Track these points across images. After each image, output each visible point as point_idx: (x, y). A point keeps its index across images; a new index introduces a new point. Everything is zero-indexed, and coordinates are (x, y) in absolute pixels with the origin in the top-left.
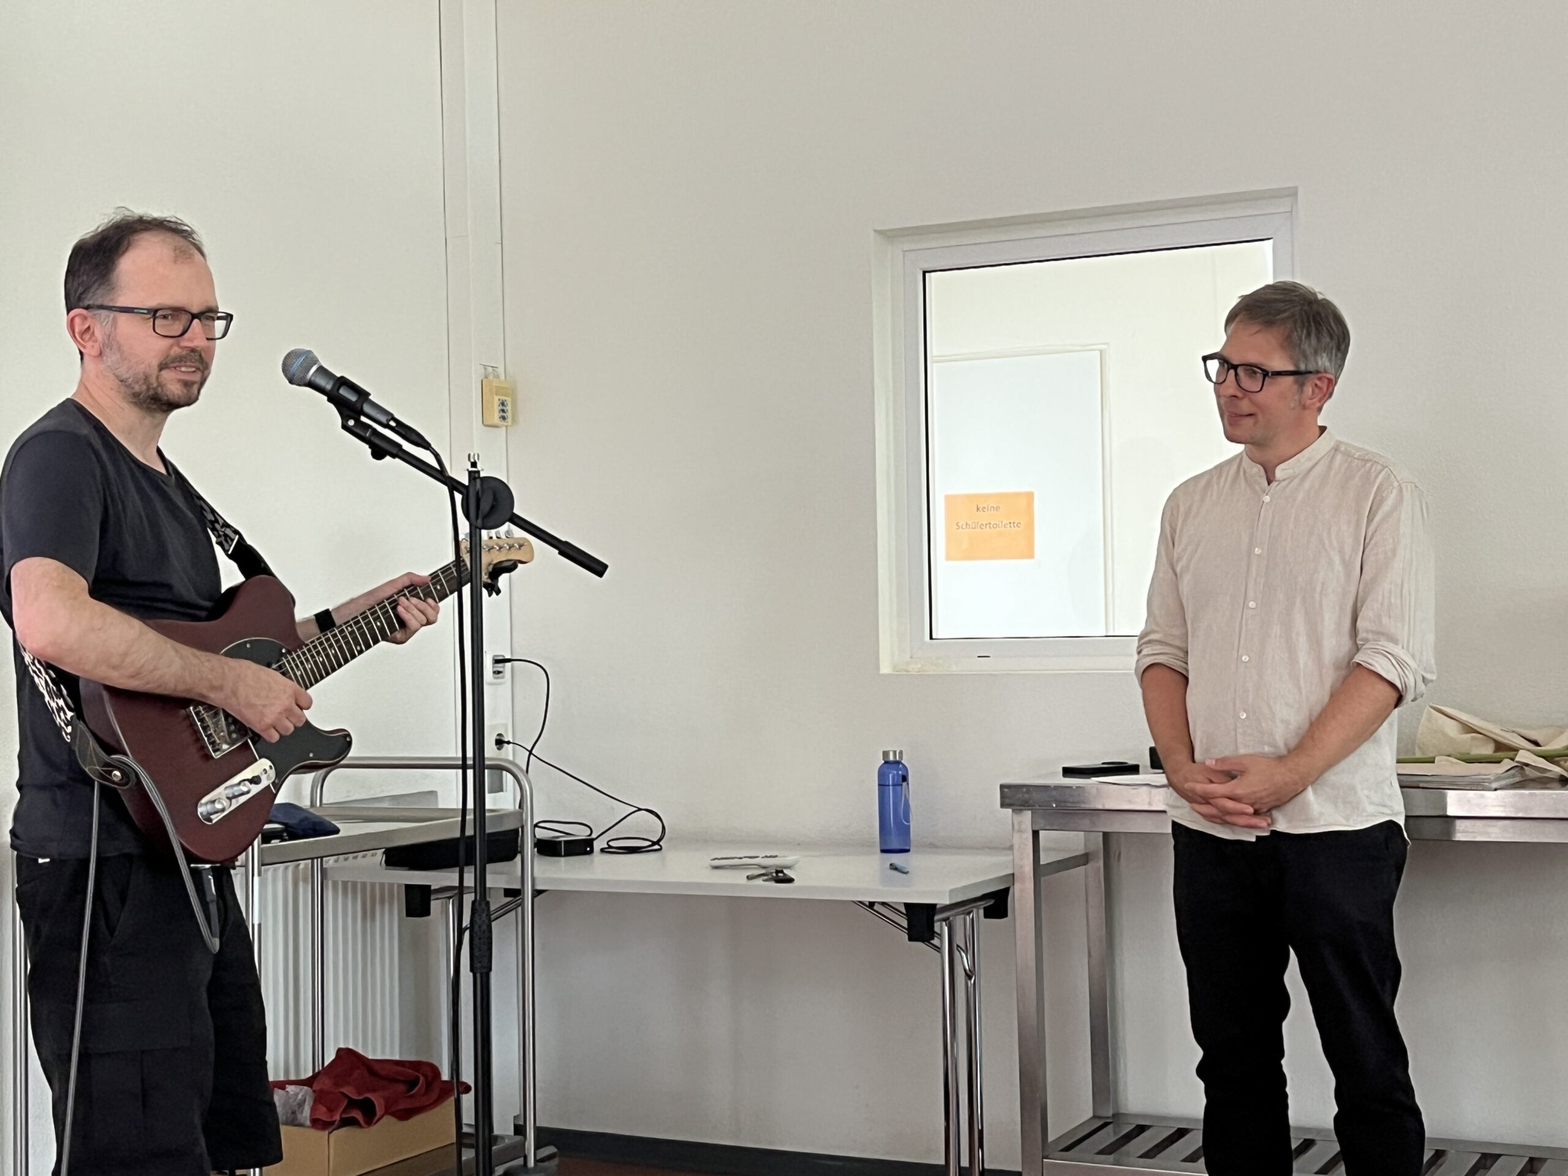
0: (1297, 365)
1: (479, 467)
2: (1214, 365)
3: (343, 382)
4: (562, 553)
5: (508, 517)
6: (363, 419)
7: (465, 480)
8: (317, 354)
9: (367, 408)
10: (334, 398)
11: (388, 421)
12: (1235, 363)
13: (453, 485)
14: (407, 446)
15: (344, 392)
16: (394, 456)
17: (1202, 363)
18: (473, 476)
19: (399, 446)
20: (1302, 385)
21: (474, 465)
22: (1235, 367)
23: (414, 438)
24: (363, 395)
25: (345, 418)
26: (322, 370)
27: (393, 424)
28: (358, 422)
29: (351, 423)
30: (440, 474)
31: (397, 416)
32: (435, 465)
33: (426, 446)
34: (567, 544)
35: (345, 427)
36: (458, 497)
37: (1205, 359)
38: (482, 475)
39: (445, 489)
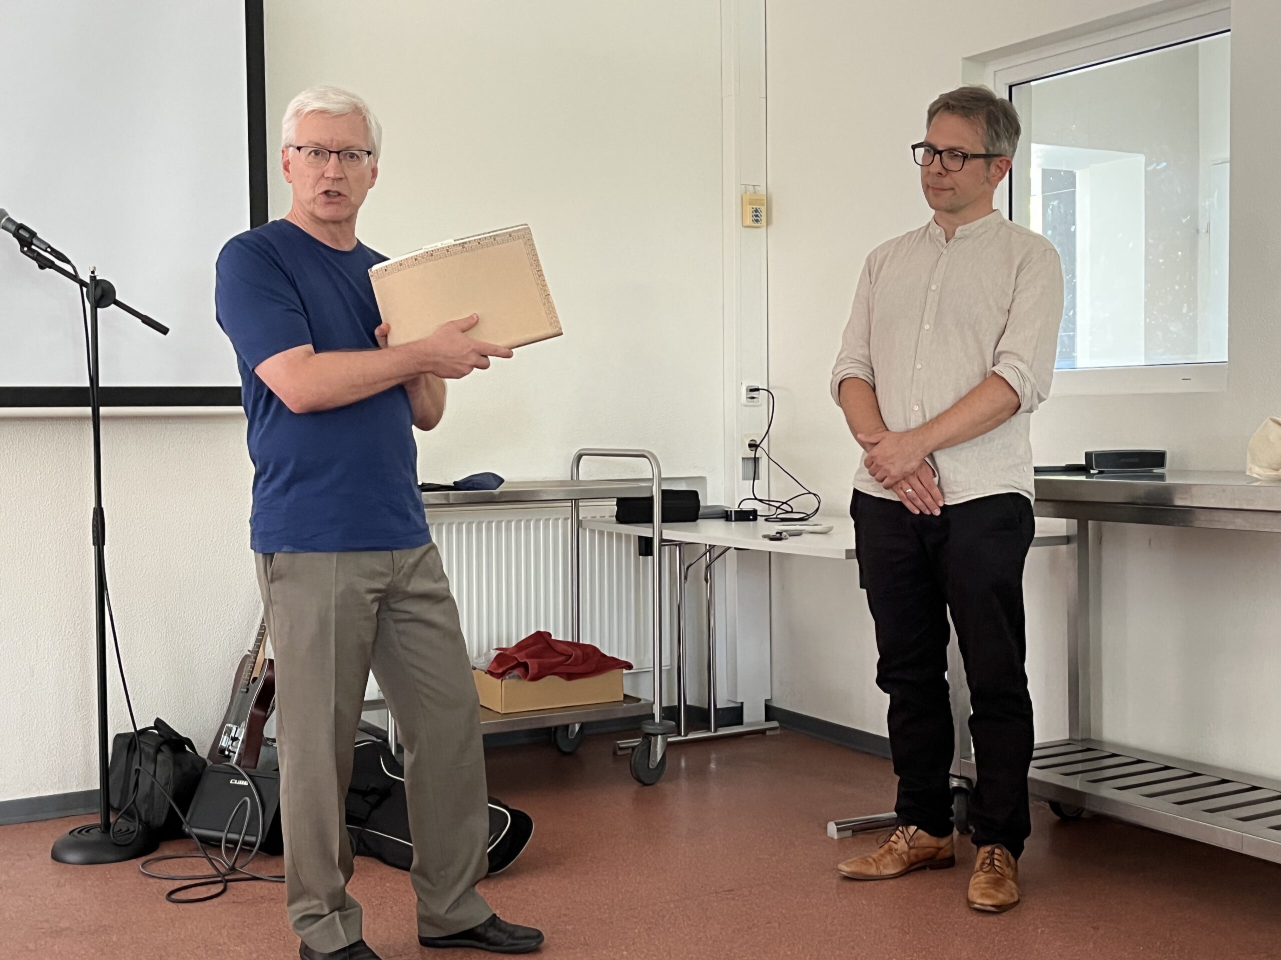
0: (987, 150)
1: (96, 274)
2: (920, 151)
3: (21, 227)
4: (143, 321)
5: (112, 301)
6: (33, 247)
7: (88, 280)
8: (7, 211)
9: (35, 241)
10: (16, 235)
11: (46, 248)
12: (940, 149)
13: (82, 284)
14: (58, 263)
15: (21, 232)
16: (50, 268)
17: (912, 151)
18: (93, 278)
19: (53, 262)
20: (989, 165)
21: (93, 272)
22: (940, 153)
23: (61, 257)
24: (33, 234)
25: (22, 246)
26: (9, 220)
27: (49, 250)
28: (30, 249)
29: (26, 249)
30: (75, 277)
31: (52, 246)
32: (72, 272)
33: (67, 261)
34: (146, 316)
35: (22, 251)
36: (85, 289)
37: (914, 147)
38: (98, 278)
39: (78, 286)
